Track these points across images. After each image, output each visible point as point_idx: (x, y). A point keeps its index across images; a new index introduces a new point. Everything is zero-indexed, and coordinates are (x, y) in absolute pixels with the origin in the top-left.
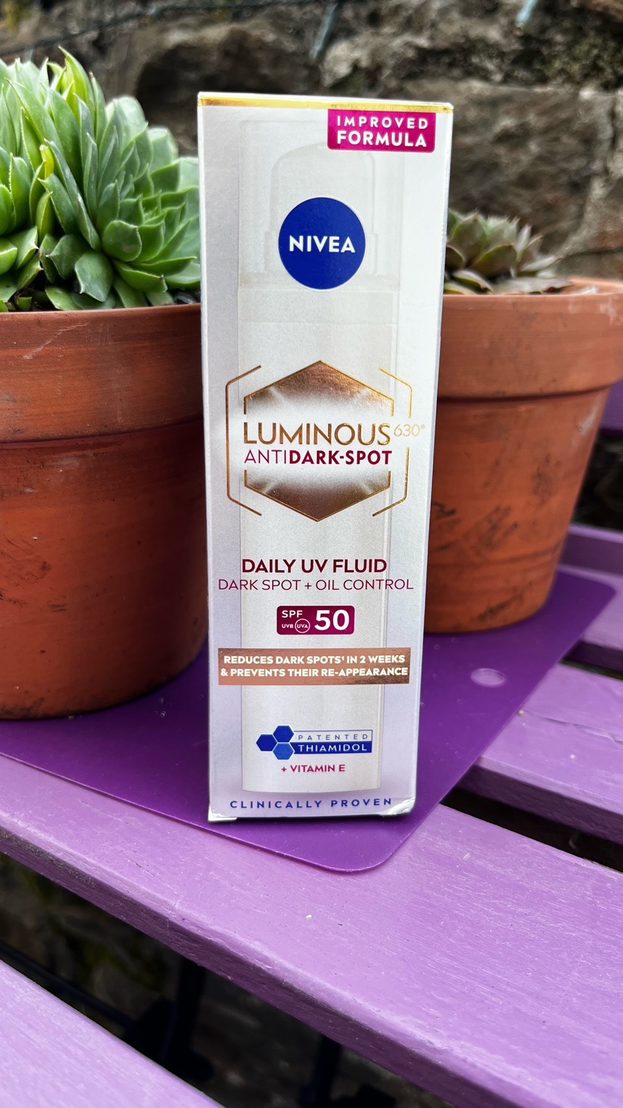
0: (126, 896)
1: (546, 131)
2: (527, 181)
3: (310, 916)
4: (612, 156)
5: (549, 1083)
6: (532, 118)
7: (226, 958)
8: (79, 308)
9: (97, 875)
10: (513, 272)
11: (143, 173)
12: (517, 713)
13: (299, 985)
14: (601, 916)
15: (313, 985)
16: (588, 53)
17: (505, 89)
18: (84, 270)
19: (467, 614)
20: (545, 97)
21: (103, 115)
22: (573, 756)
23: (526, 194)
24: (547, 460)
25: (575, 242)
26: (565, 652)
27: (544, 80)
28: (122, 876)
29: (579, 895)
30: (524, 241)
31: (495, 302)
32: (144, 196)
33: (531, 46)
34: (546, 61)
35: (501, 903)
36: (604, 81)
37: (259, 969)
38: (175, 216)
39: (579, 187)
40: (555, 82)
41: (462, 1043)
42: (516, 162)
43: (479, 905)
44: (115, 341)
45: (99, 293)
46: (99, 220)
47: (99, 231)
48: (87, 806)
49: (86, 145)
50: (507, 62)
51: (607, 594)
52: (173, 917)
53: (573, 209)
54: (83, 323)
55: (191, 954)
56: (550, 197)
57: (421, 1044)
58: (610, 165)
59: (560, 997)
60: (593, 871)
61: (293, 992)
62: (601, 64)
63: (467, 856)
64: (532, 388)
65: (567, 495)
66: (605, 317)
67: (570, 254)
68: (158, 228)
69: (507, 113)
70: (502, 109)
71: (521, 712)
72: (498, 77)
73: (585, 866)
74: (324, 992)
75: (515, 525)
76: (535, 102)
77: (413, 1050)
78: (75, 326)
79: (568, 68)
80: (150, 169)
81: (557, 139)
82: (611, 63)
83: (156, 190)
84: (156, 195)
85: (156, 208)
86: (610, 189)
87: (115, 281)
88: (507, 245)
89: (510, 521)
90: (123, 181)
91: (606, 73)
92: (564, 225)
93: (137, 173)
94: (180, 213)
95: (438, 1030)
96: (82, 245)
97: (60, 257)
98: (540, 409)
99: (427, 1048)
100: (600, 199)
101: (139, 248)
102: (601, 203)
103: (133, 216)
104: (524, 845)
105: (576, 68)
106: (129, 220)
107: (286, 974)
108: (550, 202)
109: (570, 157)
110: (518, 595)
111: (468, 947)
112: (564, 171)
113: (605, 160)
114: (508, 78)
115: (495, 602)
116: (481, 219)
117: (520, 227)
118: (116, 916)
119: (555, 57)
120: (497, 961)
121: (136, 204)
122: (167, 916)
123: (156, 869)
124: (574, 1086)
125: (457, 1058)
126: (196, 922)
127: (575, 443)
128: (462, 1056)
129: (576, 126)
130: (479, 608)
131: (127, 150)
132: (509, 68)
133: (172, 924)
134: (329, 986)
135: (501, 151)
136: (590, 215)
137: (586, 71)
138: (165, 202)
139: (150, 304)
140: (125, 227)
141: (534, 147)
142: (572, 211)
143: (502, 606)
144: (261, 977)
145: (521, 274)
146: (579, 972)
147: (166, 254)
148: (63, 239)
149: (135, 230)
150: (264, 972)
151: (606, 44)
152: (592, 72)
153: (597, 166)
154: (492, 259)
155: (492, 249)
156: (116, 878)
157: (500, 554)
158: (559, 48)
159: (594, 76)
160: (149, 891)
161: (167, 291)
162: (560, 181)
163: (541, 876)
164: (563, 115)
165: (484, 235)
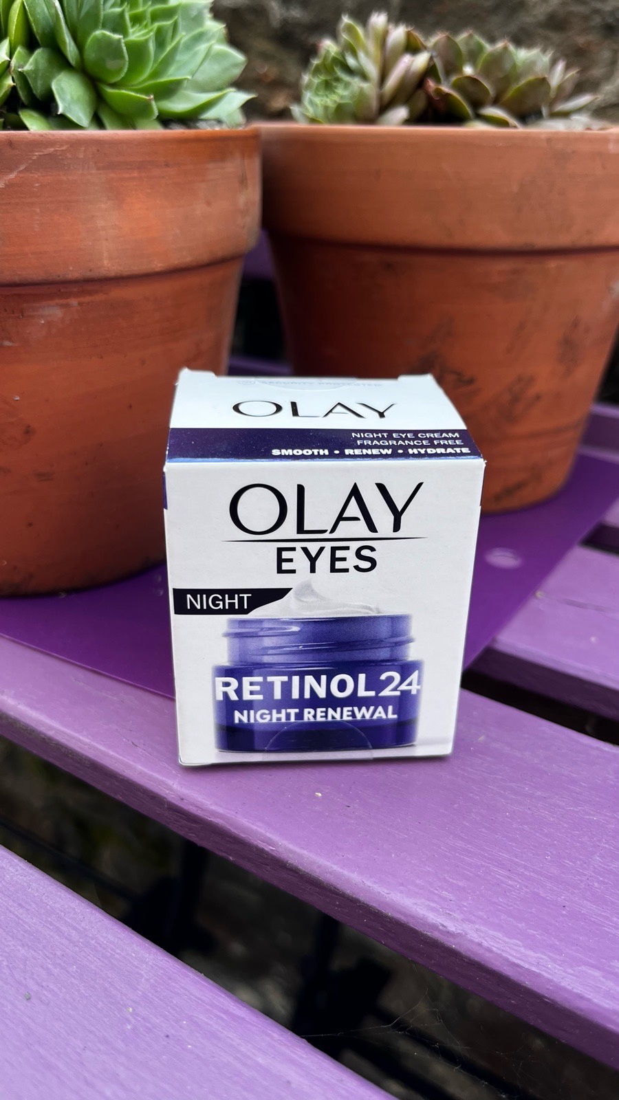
0: (122, 776)
2: (556, 22)
3: (320, 795)
7: (227, 839)
8: (55, 129)
9: (90, 754)
10: (545, 111)
12: (534, 594)
13: (304, 867)
15: (319, 867)
18: (62, 89)
22: (593, 639)
24: (575, 324)
26: (586, 531)
28: (117, 756)
29: (601, 779)
30: (558, 75)
35: (518, 786)
37: (262, 851)
38: (167, 32)
39: (613, 29)
41: (477, 926)
43: (495, 788)
44: (98, 169)
45: (80, 114)
46: (79, 34)
47: (80, 46)
48: (80, 684)
54: (62, 145)
55: (190, 834)
57: (434, 927)
59: (582, 881)
61: (298, 873)
63: (482, 738)
64: (564, 240)
65: (593, 366)
68: (147, 41)
71: (539, 593)
74: (331, 873)
75: (538, 397)
77: (425, 933)
78: (53, 149)
83: (144, 3)
84: (145, 8)
85: (145, 23)
88: (540, 76)
89: (533, 391)
94: (172, 28)
97: (35, 71)
98: (572, 265)
101: (124, 64)
103: (118, 27)
104: (543, 728)
106: (114, 31)
107: (291, 855)
108: (581, 46)
111: (483, 830)
112: (597, 11)
115: (514, 479)
116: (511, 48)
117: (555, 60)
118: (112, 795)
120: (514, 844)
121: (122, 15)
122: (165, 796)
123: (153, 747)
125: (472, 942)
126: (196, 803)
127: (606, 306)
128: (476, 940)
130: (495, 487)
133: (170, 804)
134: (335, 868)
138: (155, 17)
139: (135, 129)
140: (109, 37)
143: (520, 486)
144: (265, 858)
145: (555, 115)
147: (155, 74)
148: (38, 52)
149: (119, 41)
150: (267, 853)
154: (522, 94)
155: (523, 82)
156: (111, 757)
157: (520, 429)
160: (145, 770)
161: (158, 117)
162: (593, 24)
163: (560, 759)
165: (515, 66)
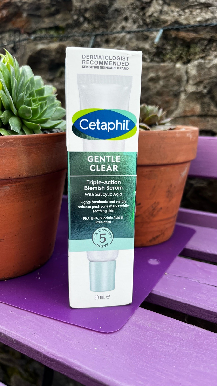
0: (27, 345)
1: (165, 77)
2: (159, 94)
4: (187, 86)
6: (161, 74)
7: (64, 367)
8: (10, 135)
9: (16, 338)
10: (157, 123)
11: (32, 90)
12: (165, 274)
13: (91, 376)
14: (198, 345)
15: (96, 375)
16: (178, 52)
17: (151, 64)
18: (12, 122)
19: (146, 240)
20: (164, 67)
21: (19, 71)
22: (185, 288)
23: (159, 98)
24: (171, 186)
25: (176, 113)
26: (180, 252)
27: (164, 61)
28: (25, 338)
29: (190, 338)
30: (160, 113)
31: (152, 133)
32: (33, 98)
33: (159, 50)
34: (164, 55)
36: (183, 61)
37: (77, 371)
38: (43, 105)
39: (177, 95)
40: (167, 62)
42: (156, 87)
44: (23, 146)
45: (17, 130)
46: (17, 106)
47: (17, 109)
48: (12, 312)
49: (13, 81)
50: (151, 55)
51: (192, 232)
52: (45, 353)
53: (175, 103)
54: (12, 140)
55: (51, 366)
56: (167, 99)
58: (186, 89)
60: (194, 329)
61: (90, 378)
62: (182, 56)
63: (150, 325)
64: (165, 162)
65: (178, 198)
66: (189, 138)
67: (175, 117)
68: (38, 108)
69: (152, 72)
70: (150, 71)
72: (149, 60)
73: (191, 327)
74: (101, 378)
75: (161, 208)
76: (161, 68)
78: (9, 141)
79: (172, 57)
80: (35, 89)
81: (169, 80)
82: (186, 56)
83: (37, 96)
84: (37, 98)
85: (37, 102)
86: (187, 96)
87: (23, 126)
88: (155, 114)
89: (159, 207)
90: (25, 93)
91: (184, 59)
92: (172, 108)
93: (30, 90)
94: (45, 103)
96: (11, 114)
97: (4, 118)
98: (168, 169)
100: (184, 100)
101: (31, 115)
102: (184, 101)
103: (29, 104)
104: (170, 321)
105: (174, 57)
106: (28, 105)
107: (87, 372)
109: (174, 86)
112: (171, 90)
113: (185, 87)
114: (152, 61)
115: (156, 235)
116: (146, 106)
117: (159, 109)
119: (167, 54)
121: (30, 100)
122: (43, 352)
123: (38, 335)
126: (53, 354)
127: (180, 180)
129: (175, 76)
130: (150, 237)
131: (27, 83)
132: (152, 57)
133: (44, 355)
135: (151, 84)
136: (181, 105)
137: (177, 59)
138: (40, 100)
139: (34, 134)
140: (27, 107)
141: (161, 83)
143: (157, 237)
144: (77, 373)
145: (160, 124)
146: (192, 365)
147: (40, 117)
148: (5, 112)
149: (30, 109)
151: (184, 50)
152: (180, 58)
153: (182, 89)
154: (150, 119)
155: (150, 116)
156: (23, 339)
158: (168, 51)
159: (180, 60)
160: (35, 343)
161: (41, 129)
162: (170, 94)
163: (176, 331)
164: (170, 72)
165: (147, 111)
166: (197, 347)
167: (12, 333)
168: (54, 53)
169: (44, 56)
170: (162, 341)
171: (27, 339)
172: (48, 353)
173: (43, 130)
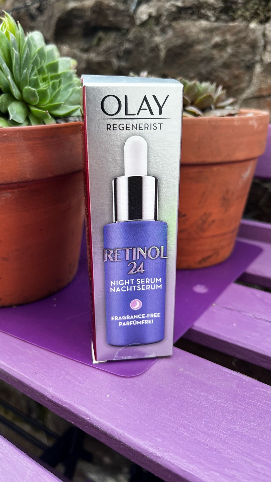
0: (30, 386)
1: (235, 42)
2: (226, 65)
3: (108, 396)
4: (264, 54)
5: (206, 473)
6: (229, 37)
7: (71, 414)
8: (10, 126)
9: (17, 377)
10: (213, 107)
11: (41, 66)
12: (212, 305)
13: (100, 427)
14: (239, 397)
15: (106, 427)
16: (253, 7)
17: (216, 24)
18: (12, 110)
19: (193, 261)
20: (234, 27)
21: (24, 41)
22: (235, 325)
23: (226, 71)
24: (227, 192)
25: (248, 93)
26: (237, 277)
27: (233, 20)
28: (28, 377)
29: (230, 387)
30: (218, 93)
31: (203, 121)
32: (42, 75)
33: (228, 5)
34: (235, 11)
35: (194, 391)
36: (260, 19)
37: (84, 420)
38: (57, 85)
39: (250, 67)
40: (238, 21)
41: (169, 454)
42: (221, 57)
43: (184, 392)
44: (24, 141)
45: (20, 119)
46: (20, 86)
47: (20, 91)
48: (17, 346)
49: (13, 53)
50: (217, 12)
51: (258, 251)
52: (48, 395)
53: (247, 78)
54: (10, 133)
55: (57, 412)
56: (236, 72)
57: (151, 454)
58: (263, 57)
59: (216, 433)
60: (237, 377)
61: (98, 430)
62: (259, 12)
63: (181, 370)
64: (219, 160)
65: (239, 206)
66: (252, 127)
67: (246, 98)
68: (47, 90)
69: (217, 35)
70: (214, 34)
71: (214, 304)
72: (213, 19)
73: (234, 374)
74: (111, 429)
75: (214, 221)
76: (229, 30)
77: (148, 456)
78: (6, 134)
79: (244, 14)
80: (45, 64)
81: (239, 46)
82: (263, 11)
83: (48, 73)
84: (48, 75)
85: (48, 81)
86: (264, 68)
88: (208, 94)
90: (31, 69)
91: (261, 16)
92: (243, 85)
93: (39, 65)
94: (59, 82)
95: (159, 448)
96: (12, 98)
98: (223, 169)
99: (154, 456)
100: (259, 73)
101: (37, 100)
102: (259, 75)
103: (35, 84)
104: (208, 365)
105: (248, 14)
106: (33, 86)
107: (95, 422)
108: (237, 75)
109: (245, 54)
110: (216, 252)
111: (177, 410)
112: (243, 61)
113: (261, 55)
114: (217, 19)
115: (206, 254)
116: (198, 83)
117: (217, 86)
118: (26, 394)
119: (238, 9)
120: (189, 417)
121: (37, 80)
122: (46, 395)
123: (43, 374)
124: (217, 474)
125: (166, 460)
126: (58, 398)
127: (241, 183)
128: (168, 460)
129: (248, 40)
130: (199, 258)
131: (34, 55)
132: (218, 15)
133: (48, 398)
134: (113, 427)
135: (215, 52)
136: (255, 80)
137: (252, 16)
138: (52, 78)
139: (44, 124)
140: (31, 89)
141: (229, 50)
142: (246, 79)
143: (209, 257)
144: (85, 423)
145: (217, 108)
146: (226, 422)
147: (51, 101)
148: (3, 95)
149: (34, 91)
150: (86, 420)
151: (261, 3)
152: (255, 15)
153: (258, 58)
154: (202, 101)
155: (202, 97)
156: (26, 378)
157: (207, 234)
158: (240, 5)
159: (256, 17)
160: (39, 384)
161: (51, 117)
162: (241, 65)
163: (214, 378)
164: (242, 35)
165: (199, 90)
166: (237, 400)
167: (13, 371)
168: (89, 14)
169: (77, 17)
170: (193, 390)
171: (30, 378)
172: (53, 397)
173: (57, 118)
